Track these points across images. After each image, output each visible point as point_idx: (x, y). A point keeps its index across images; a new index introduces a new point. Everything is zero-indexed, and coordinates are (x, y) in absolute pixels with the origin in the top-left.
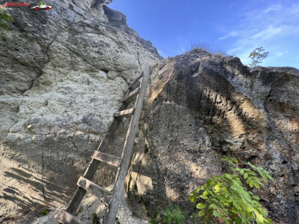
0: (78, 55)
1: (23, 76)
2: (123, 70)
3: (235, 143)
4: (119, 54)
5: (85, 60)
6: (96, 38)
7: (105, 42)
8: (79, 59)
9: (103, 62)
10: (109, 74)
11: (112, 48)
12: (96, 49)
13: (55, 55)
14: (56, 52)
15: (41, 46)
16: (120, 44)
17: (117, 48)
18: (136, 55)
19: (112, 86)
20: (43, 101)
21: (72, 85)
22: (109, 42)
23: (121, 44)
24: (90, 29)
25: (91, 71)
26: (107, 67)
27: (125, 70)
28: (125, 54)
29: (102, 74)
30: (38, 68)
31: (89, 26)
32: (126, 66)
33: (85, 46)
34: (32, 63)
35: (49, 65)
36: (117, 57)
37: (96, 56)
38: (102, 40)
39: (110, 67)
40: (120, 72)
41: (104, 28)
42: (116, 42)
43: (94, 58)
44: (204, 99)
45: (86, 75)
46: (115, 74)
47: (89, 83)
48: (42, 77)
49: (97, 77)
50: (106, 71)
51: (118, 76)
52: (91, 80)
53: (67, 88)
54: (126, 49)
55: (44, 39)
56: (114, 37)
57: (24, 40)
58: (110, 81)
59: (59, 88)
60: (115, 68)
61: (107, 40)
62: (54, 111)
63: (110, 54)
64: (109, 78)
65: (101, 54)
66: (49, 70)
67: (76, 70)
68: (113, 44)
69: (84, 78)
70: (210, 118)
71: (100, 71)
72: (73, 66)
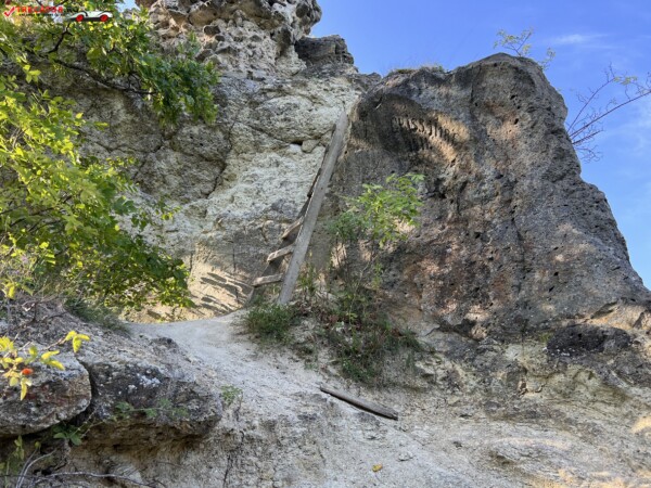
0: (261, 130)
1: (207, 174)
2: (323, 134)
3: (448, 176)
4: (314, 112)
5: (270, 135)
6: (281, 102)
7: (292, 103)
8: (263, 136)
9: (294, 131)
10: (305, 147)
11: (302, 108)
12: (282, 117)
13: (237, 139)
14: (238, 136)
15: (224, 133)
16: (313, 99)
17: (309, 107)
18: (341, 105)
19: (310, 162)
20: (229, 197)
21: (258, 171)
22: (298, 102)
24: (272, 94)
25: (278, 148)
26: (299, 136)
27: (325, 133)
28: (323, 111)
29: (294, 148)
30: (221, 160)
31: (270, 90)
32: (325, 126)
33: (269, 117)
34: (215, 155)
35: (232, 154)
36: (311, 119)
37: (283, 125)
38: (288, 101)
39: (303, 135)
40: (319, 138)
41: (289, 86)
42: (307, 97)
43: (281, 129)
44: (397, 131)
45: (274, 155)
46: (312, 143)
47: (278, 164)
48: (226, 171)
49: (288, 155)
50: (299, 143)
51: (318, 145)
52: (281, 159)
53: (254, 176)
54: (323, 103)
55: (226, 124)
56: (304, 92)
57: (208, 131)
58: (307, 155)
59: (245, 177)
60: (311, 135)
61: (294, 100)
62: (241, 206)
63: (301, 117)
64: (305, 152)
65: (289, 120)
66: (232, 160)
67: (261, 152)
68: (304, 103)
69: (271, 159)
70: (415, 154)
71: (292, 146)
72: (257, 146)
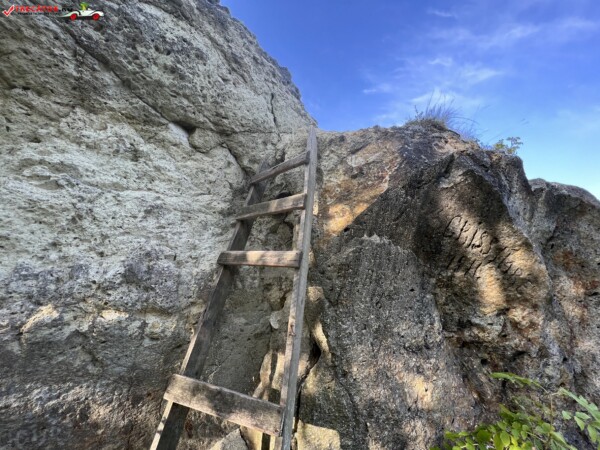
0: (106, 64)
2: (236, 133)
3: (489, 327)
4: (229, 87)
5: (126, 84)
7: (195, 43)
8: (107, 77)
9: (185, 102)
10: (198, 138)
11: (211, 66)
12: (169, 60)
16: (234, 61)
17: (224, 71)
18: (269, 98)
19: (203, 171)
22: (204, 49)
23: (236, 62)
25: (143, 121)
26: (193, 116)
27: (240, 132)
28: (243, 91)
29: (176, 133)
32: (244, 122)
33: (133, 41)
36: (224, 96)
37: (167, 79)
38: (186, 36)
39: (202, 119)
40: (228, 135)
42: (222, 51)
43: (160, 84)
44: (450, 236)
45: (127, 130)
46: (212, 138)
47: (136, 156)
49: (162, 143)
50: (189, 128)
51: (221, 145)
52: (144, 147)
54: (248, 80)
56: (219, 39)
58: (198, 156)
60: (215, 124)
61: (200, 42)
63: (205, 83)
64: (195, 147)
65: (182, 77)
68: (215, 57)
69: (121, 139)
70: (449, 274)
71: (171, 126)
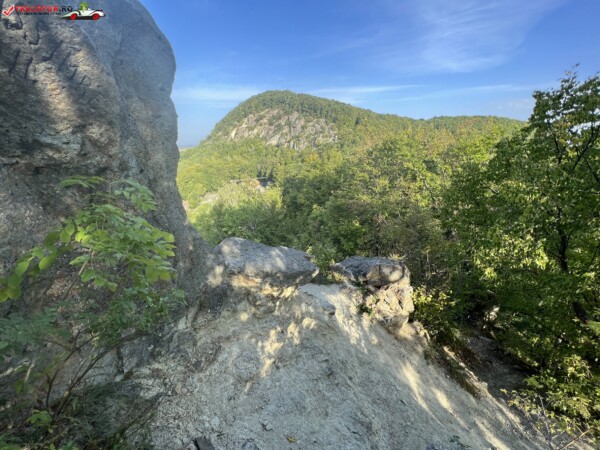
3: (64, 146)
